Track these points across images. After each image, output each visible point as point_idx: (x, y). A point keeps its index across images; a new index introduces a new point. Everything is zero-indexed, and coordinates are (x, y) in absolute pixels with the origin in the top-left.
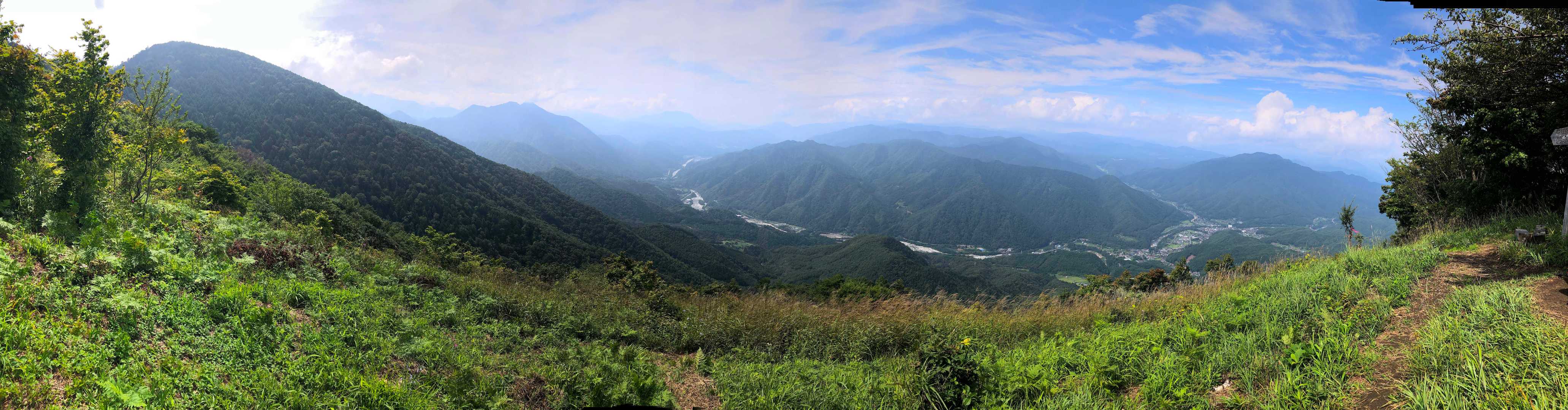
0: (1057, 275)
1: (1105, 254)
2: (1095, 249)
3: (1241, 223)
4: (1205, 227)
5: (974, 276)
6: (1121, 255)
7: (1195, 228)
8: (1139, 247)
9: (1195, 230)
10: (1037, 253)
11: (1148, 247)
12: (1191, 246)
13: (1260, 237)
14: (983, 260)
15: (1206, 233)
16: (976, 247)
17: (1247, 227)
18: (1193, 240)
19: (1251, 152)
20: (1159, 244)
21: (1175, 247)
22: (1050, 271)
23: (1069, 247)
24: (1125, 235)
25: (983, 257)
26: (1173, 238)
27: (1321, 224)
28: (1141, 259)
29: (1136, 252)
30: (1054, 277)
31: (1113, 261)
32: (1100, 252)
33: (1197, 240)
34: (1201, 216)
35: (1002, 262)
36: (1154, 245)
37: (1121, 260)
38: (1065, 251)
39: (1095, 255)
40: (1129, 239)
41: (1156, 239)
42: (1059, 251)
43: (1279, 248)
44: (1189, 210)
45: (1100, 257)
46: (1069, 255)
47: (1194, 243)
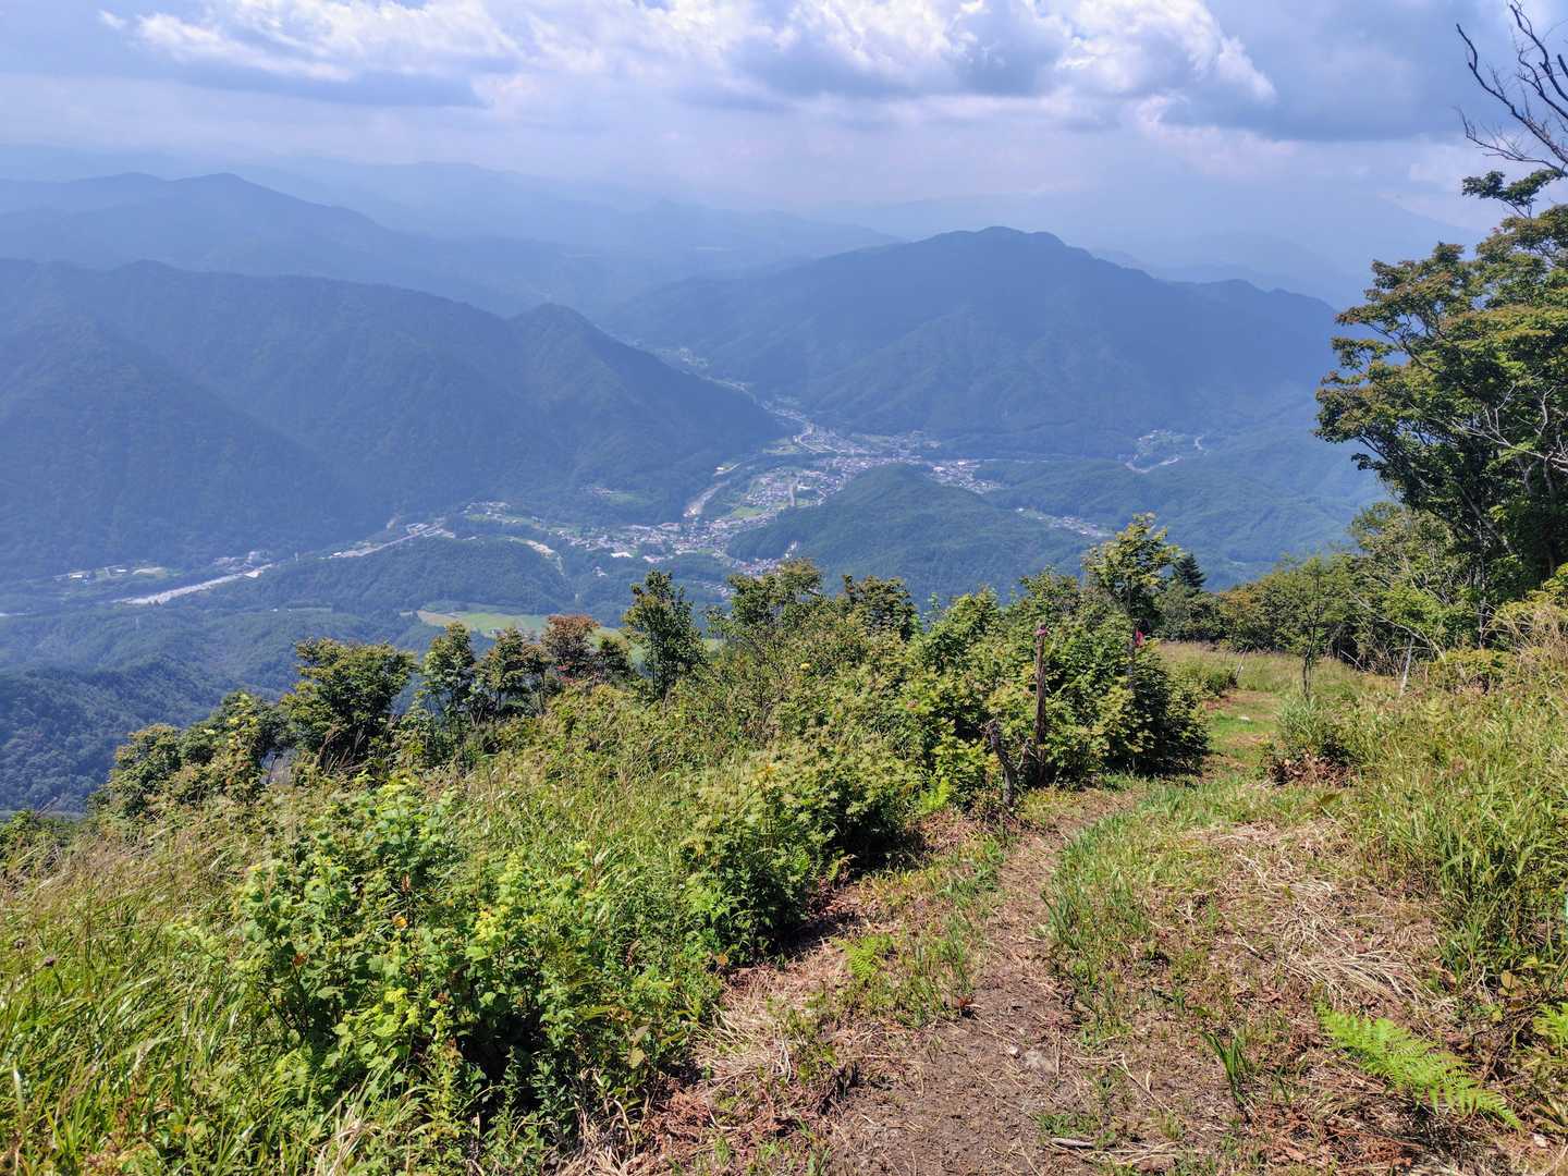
0: (421, 614)
1: (559, 545)
2: (525, 532)
3: (935, 445)
4: (833, 455)
5: (139, 662)
6: (602, 542)
7: (806, 460)
8: (650, 517)
9: (809, 467)
10: (350, 554)
11: (677, 516)
12: (792, 512)
13: (985, 487)
14: (166, 605)
15: (836, 472)
16: (129, 567)
17: (948, 459)
18: (799, 495)
19: (976, 227)
20: (708, 505)
21: (750, 516)
22: (400, 604)
23: (448, 527)
24: (611, 486)
25: (164, 597)
26: (745, 489)
27: (1163, 450)
28: (659, 553)
29: (643, 533)
30: (414, 619)
31: (579, 562)
32: (542, 539)
33: (810, 494)
34: (823, 423)
35: (234, 600)
36: (694, 510)
37: (603, 558)
38: (438, 541)
39: (529, 547)
40: (620, 497)
41: (696, 495)
42: (420, 541)
43: (1035, 522)
44: (789, 407)
45: (543, 548)
46: (452, 551)
47: (804, 503)
